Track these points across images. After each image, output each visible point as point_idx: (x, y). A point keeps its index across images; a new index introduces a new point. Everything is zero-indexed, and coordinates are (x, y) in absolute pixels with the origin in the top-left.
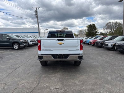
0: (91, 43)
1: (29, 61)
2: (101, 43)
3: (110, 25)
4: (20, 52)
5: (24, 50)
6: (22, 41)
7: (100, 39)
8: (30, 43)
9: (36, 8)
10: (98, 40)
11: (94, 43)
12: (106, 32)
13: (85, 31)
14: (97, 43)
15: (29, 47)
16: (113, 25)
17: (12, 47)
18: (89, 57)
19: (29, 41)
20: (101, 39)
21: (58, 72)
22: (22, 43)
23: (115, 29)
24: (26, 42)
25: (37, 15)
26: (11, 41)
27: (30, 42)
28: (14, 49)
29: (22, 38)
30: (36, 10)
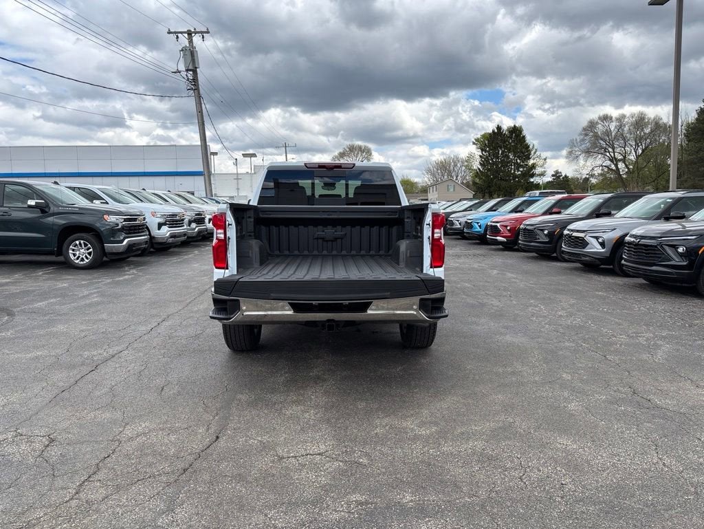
0: (495, 230)
1: (162, 329)
2: (551, 235)
3: (608, 133)
4: (105, 281)
5: (129, 274)
6: (112, 219)
7: (545, 214)
8: (156, 233)
9: (190, 33)
10: (537, 214)
11: (515, 232)
12: (585, 173)
13: (469, 168)
14: (530, 233)
15: (151, 254)
16: (621, 136)
17: (60, 253)
18: (483, 305)
19: (152, 222)
20: (549, 212)
21: (318, 380)
22: (114, 231)
23: (632, 157)
24: (134, 226)
25: (195, 71)
26: (51, 219)
27: (160, 226)
28: (68, 266)
29: (113, 206)
30: (186, 43)
